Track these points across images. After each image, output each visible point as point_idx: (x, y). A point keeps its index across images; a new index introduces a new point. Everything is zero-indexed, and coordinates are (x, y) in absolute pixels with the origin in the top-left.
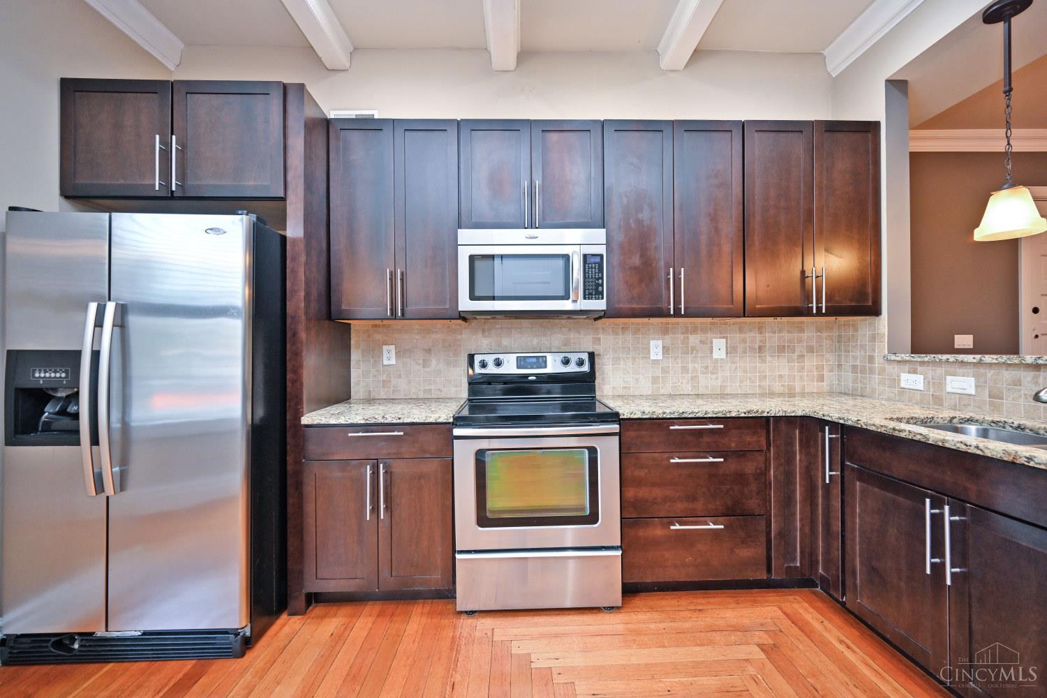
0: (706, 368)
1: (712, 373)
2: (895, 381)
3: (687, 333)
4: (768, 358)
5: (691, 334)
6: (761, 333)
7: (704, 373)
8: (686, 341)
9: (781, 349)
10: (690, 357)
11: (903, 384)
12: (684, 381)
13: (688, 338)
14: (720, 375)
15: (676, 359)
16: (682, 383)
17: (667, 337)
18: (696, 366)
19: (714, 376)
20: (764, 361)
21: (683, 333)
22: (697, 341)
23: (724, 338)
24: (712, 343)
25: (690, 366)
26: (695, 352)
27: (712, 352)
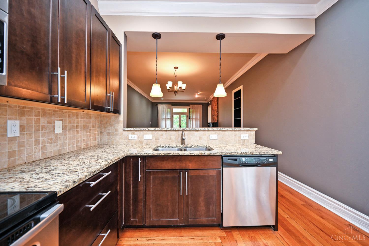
0: (51, 139)
1: (54, 142)
2: (126, 138)
3: (39, 116)
4: (80, 132)
5: (42, 117)
6: (77, 118)
7: (50, 143)
8: (38, 121)
9: (84, 127)
10: (41, 133)
11: (130, 138)
12: (37, 151)
13: (40, 119)
14: (58, 143)
15: (30, 135)
16: (35, 152)
17: (23, 118)
18: (45, 138)
19: (55, 144)
20: (78, 133)
21: (36, 116)
22: (46, 122)
23: (61, 120)
24: (54, 123)
25: (41, 139)
26: (44, 129)
27: (54, 129)
